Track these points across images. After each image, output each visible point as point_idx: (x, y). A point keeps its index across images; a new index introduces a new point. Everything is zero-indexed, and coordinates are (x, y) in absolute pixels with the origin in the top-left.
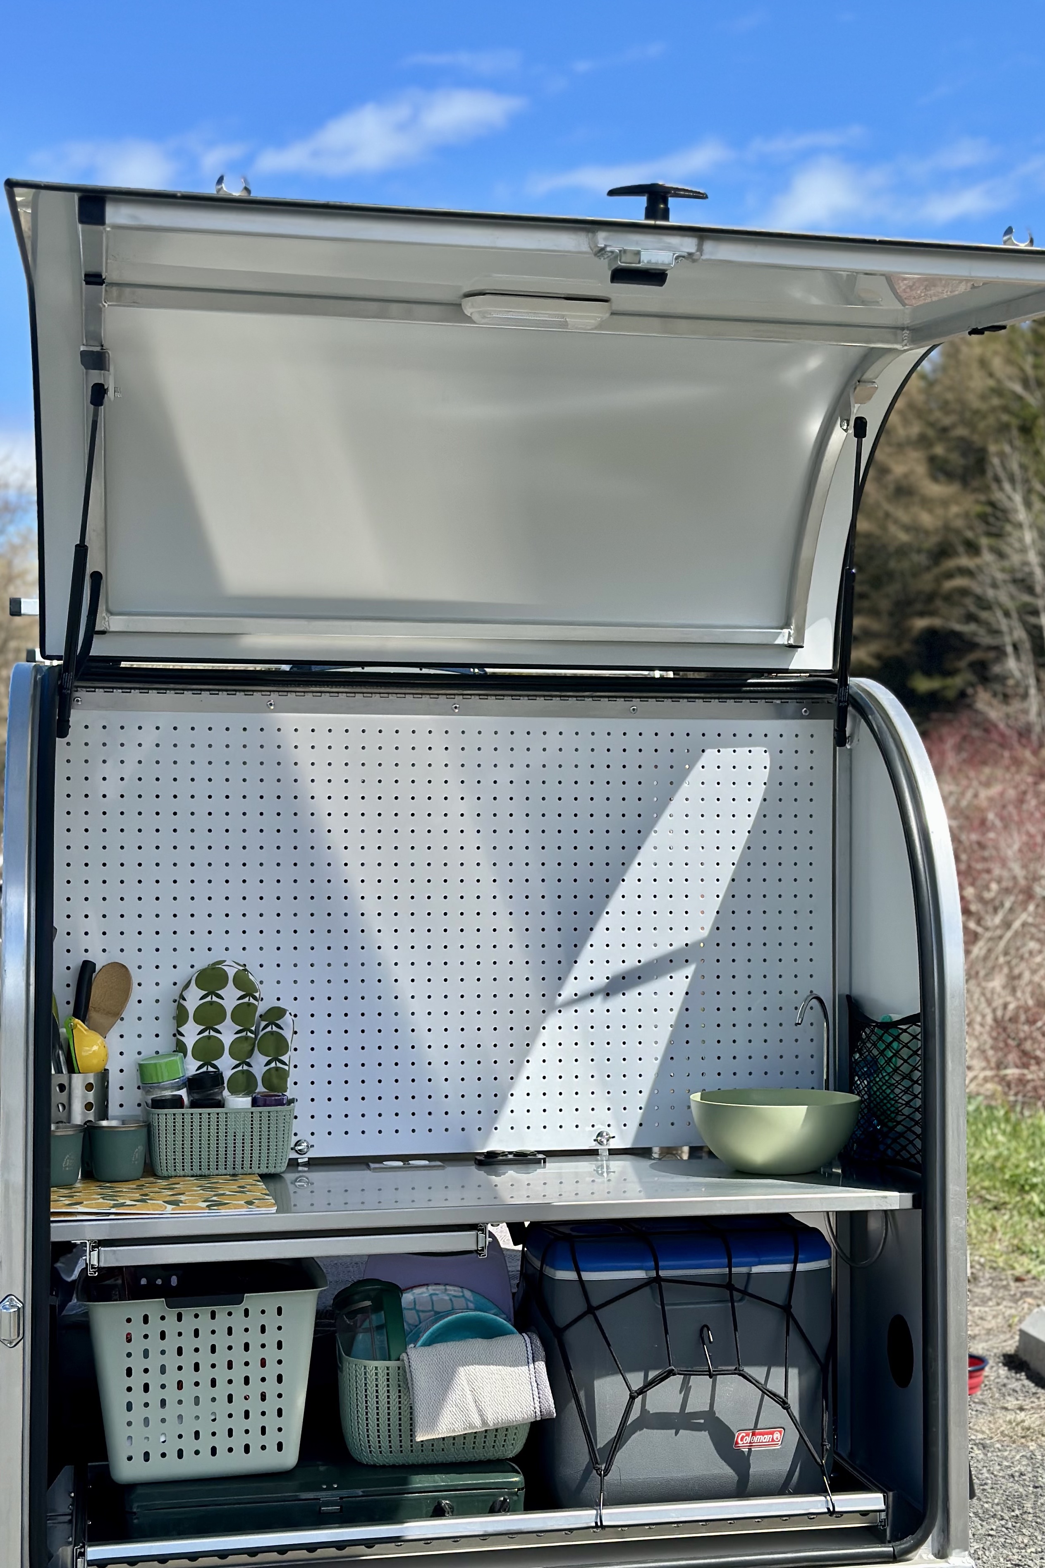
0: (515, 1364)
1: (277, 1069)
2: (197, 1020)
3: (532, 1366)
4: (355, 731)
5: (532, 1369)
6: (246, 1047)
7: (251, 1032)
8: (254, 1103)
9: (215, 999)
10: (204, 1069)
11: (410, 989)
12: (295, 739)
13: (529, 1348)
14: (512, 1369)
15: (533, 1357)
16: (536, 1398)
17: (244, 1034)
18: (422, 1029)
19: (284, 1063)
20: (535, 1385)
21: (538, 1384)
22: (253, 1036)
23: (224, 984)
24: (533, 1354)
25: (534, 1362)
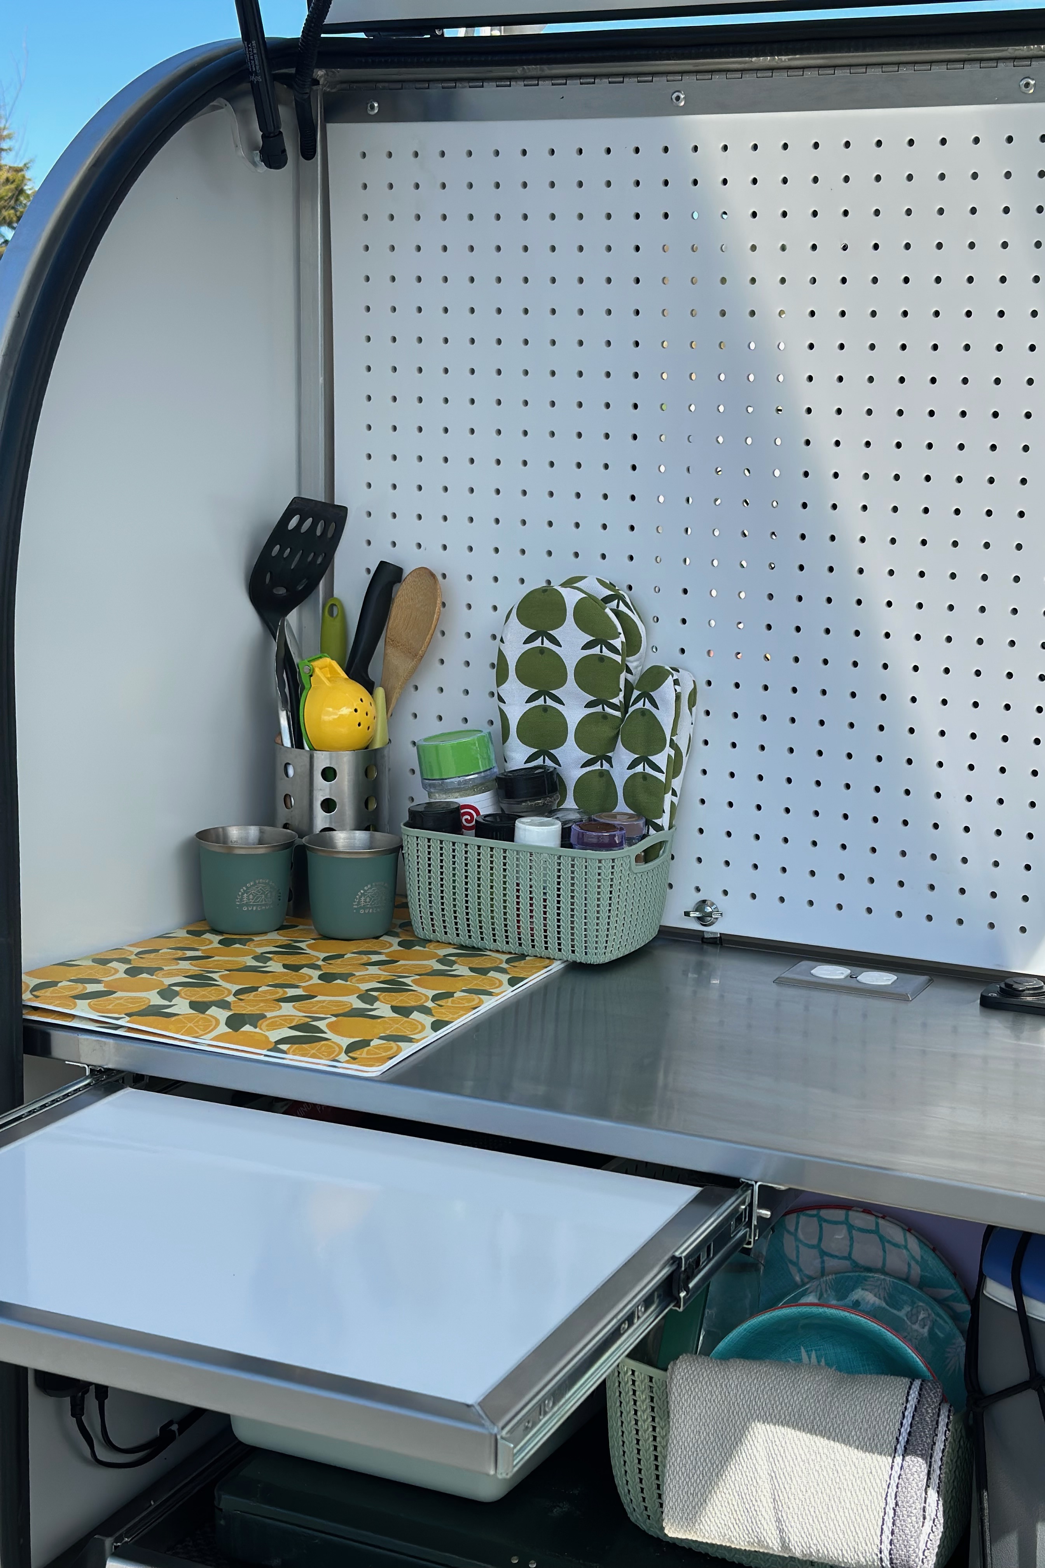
0: (869, 1445)
1: (645, 776)
2: (524, 677)
3: (898, 1459)
4: (831, 146)
5: (897, 1468)
6: (607, 731)
7: (613, 707)
8: (566, 840)
9: (547, 644)
10: (539, 762)
11: (911, 653)
12: (723, 165)
13: (907, 1422)
14: (860, 1454)
15: (908, 1442)
16: (887, 1532)
17: (599, 709)
18: (928, 730)
19: (658, 769)
20: (891, 1503)
21: (897, 1504)
22: (618, 714)
23: (560, 621)
24: (910, 1434)
25: (906, 1453)
